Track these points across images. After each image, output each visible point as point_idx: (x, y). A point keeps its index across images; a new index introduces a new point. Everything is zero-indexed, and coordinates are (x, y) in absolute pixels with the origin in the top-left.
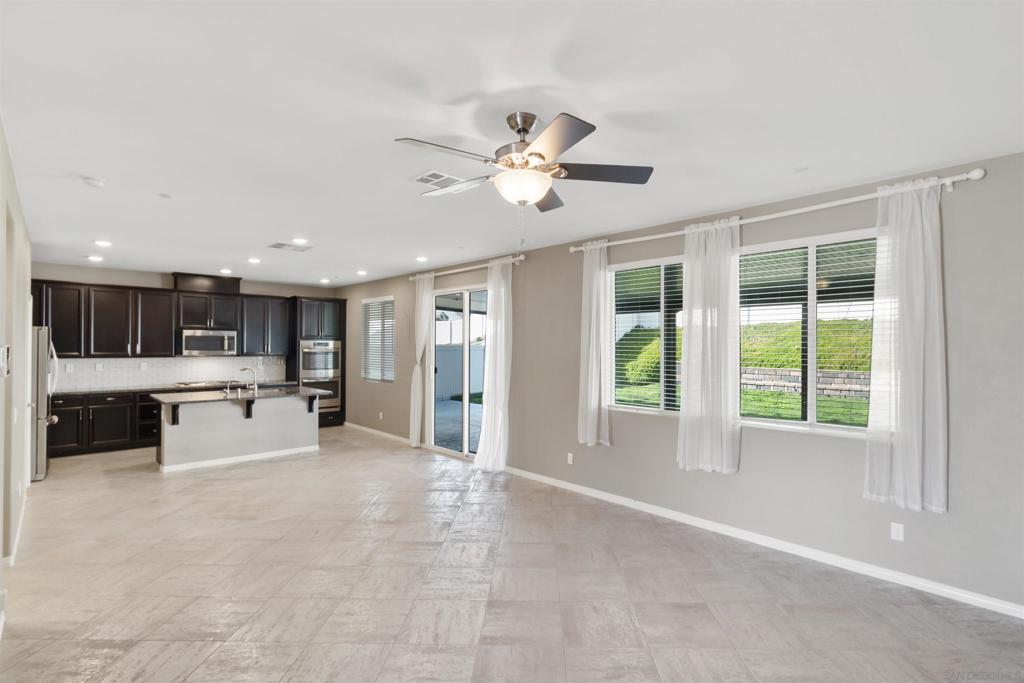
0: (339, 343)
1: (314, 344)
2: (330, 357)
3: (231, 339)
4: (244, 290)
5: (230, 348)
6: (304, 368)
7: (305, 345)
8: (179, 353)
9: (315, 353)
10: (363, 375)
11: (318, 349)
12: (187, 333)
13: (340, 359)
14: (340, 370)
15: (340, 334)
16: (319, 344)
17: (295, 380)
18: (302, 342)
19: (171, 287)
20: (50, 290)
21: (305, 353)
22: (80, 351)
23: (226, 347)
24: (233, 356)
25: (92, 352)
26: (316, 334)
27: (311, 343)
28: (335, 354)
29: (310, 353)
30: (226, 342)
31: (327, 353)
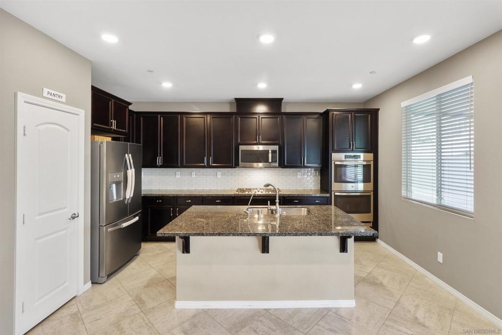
0: (371, 156)
1: (346, 157)
2: (360, 170)
3: (274, 152)
4: (286, 109)
5: (274, 161)
6: (335, 182)
7: (337, 158)
8: (237, 165)
9: (345, 166)
10: (404, 193)
11: (350, 162)
12: (242, 148)
13: (371, 173)
14: (371, 184)
15: (372, 146)
16: (350, 157)
17: (328, 193)
18: (333, 154)
19: (234, 110)
20: (162, 118)
21: (336, 166)
22: (178, 163)
23: (270, 161)
24: (275, 167)
25: (184, 164)
26: (348, 146)
27: (342, 156)
28: (366, 167)
29: (341, 166)
30: (270, 155)
31: (356, 166)
